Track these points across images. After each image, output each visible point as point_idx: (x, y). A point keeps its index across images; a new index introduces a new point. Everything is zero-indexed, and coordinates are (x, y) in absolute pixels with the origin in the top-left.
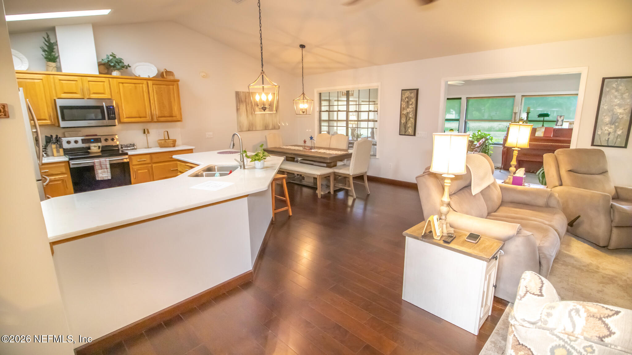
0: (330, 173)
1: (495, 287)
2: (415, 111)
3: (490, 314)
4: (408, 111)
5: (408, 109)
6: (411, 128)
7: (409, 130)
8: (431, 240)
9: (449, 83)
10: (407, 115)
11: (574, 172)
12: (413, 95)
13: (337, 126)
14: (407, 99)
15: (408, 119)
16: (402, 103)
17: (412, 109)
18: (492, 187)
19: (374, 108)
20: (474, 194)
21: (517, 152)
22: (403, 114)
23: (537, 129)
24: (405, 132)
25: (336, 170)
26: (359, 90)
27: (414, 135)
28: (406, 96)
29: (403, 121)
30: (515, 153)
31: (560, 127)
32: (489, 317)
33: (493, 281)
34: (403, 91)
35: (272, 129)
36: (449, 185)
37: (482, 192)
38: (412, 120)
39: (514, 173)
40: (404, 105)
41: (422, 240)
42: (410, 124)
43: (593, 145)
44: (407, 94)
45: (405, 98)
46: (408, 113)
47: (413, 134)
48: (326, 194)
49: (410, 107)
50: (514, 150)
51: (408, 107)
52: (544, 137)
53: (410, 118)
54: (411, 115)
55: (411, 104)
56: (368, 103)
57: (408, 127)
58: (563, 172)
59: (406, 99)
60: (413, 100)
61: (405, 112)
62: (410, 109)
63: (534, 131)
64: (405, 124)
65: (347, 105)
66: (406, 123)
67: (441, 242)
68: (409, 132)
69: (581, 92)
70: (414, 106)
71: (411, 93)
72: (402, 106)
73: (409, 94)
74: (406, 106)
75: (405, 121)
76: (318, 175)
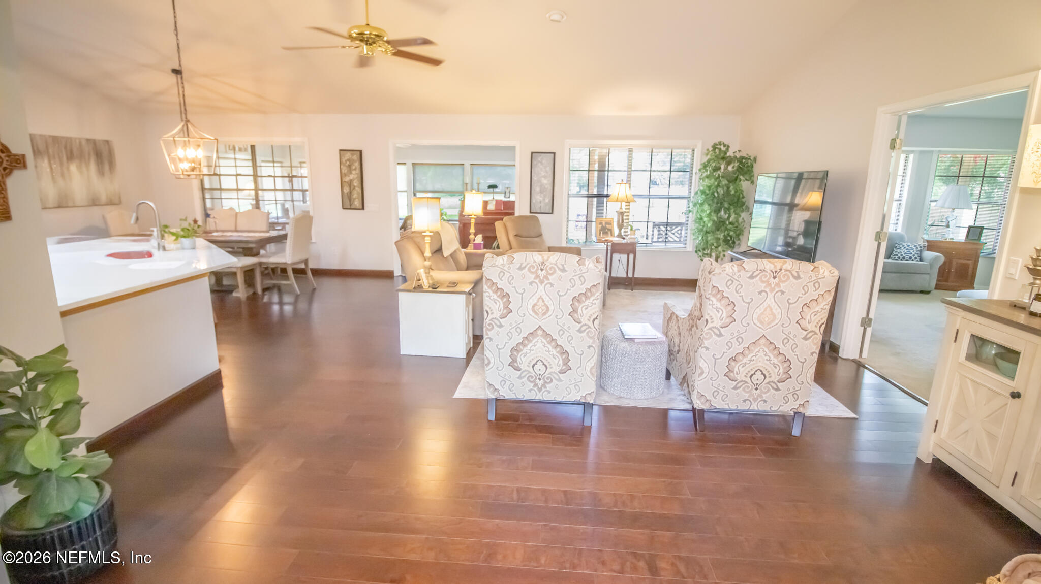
0: (255, 264)
1: (473, 320)
2: (360, 179)
3: (472, 346)
4: (352, 178)
5: (350, 175)
6: (357, 200)
7: (356, 203)
8: (422, 290)
9: (398, 145)
10: (350, 183)
11: (520, 237)
12: (356, 157)
13: (238, 199)
14: (348, 163)
15: (352, 188)
16: (342, 166)
17: (356, 176)
18: (458, 251)
19: (282, 172)
20: (445, 256)
21: (474, 220)
22: (345, 181)
23: (489, 202)
24: (351, 205)
25: (264, 260)
26: (272, 146)
27: (363, 208)
28: (346, 158)
29: (346, 190)
30: (473, 221)
31: (508, 199)
32: (472, 349)
33: (471, 317)
34: (359, 152)
35: (107, 204)
36: (429, 241)
37: (451, 255)
38: (358, 190)
39: (474, 240)
40: (345, 170)
41: (413, 292)
42: (356, 194)
43: (531, 213)
44: (348, 156)
45: (346, 161)
46: (351, 180)
47: (361, 207)
48: (250, 295)
49: (354, 172)
50: (471, 218)
51: (351, 173)
52: (495, 210)
53: (355, 187)
54: (356, 183)
55: (355, 169)
56: (272, 164)
57: (354, 199)
58: (512, 238)
59: (346, 163)
60: (357, 164)
61: (347, 179)
62: (354, 175)
63: (486, 203)
64: (349, 194)
65: (253, 166)
66: (351, 193)
67: (430, 289)
68: (355, 204)
69: (517, 163)
70: (358, 171)
71: (353, 155)
72: (343, 171)
73: (350, 156)
74: (348, 171)
75: (348, 191)
76: (237, 268)
